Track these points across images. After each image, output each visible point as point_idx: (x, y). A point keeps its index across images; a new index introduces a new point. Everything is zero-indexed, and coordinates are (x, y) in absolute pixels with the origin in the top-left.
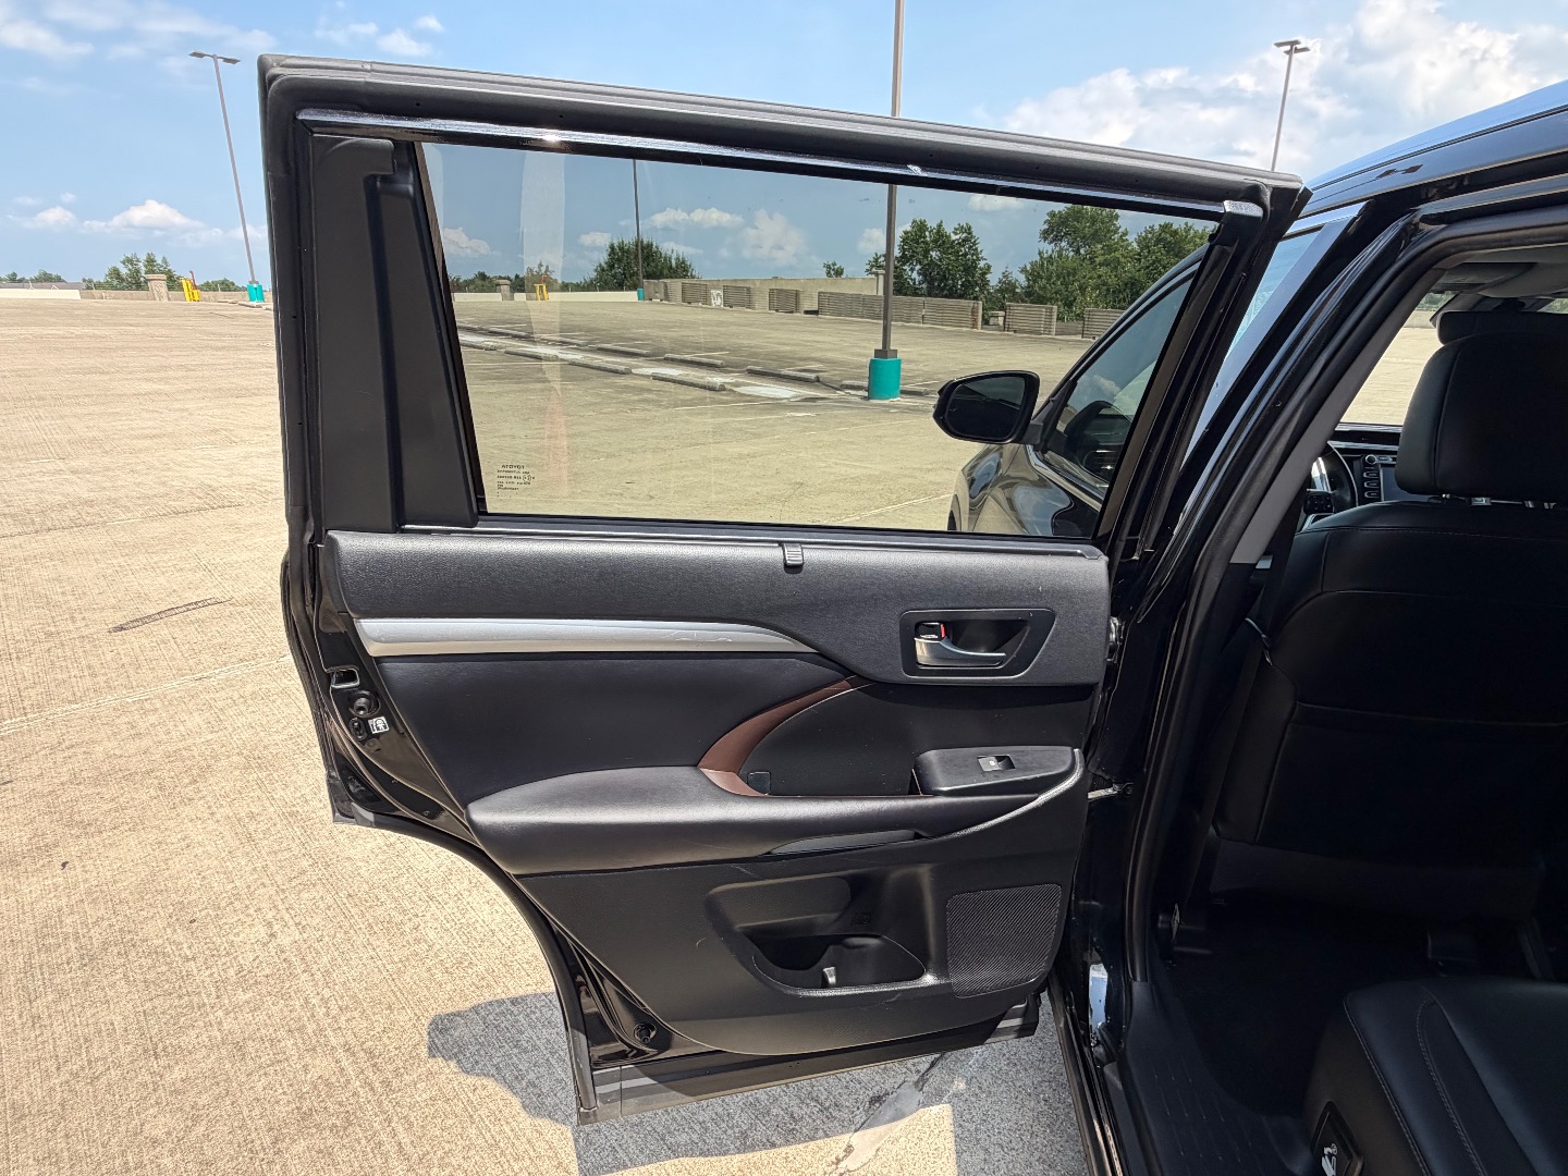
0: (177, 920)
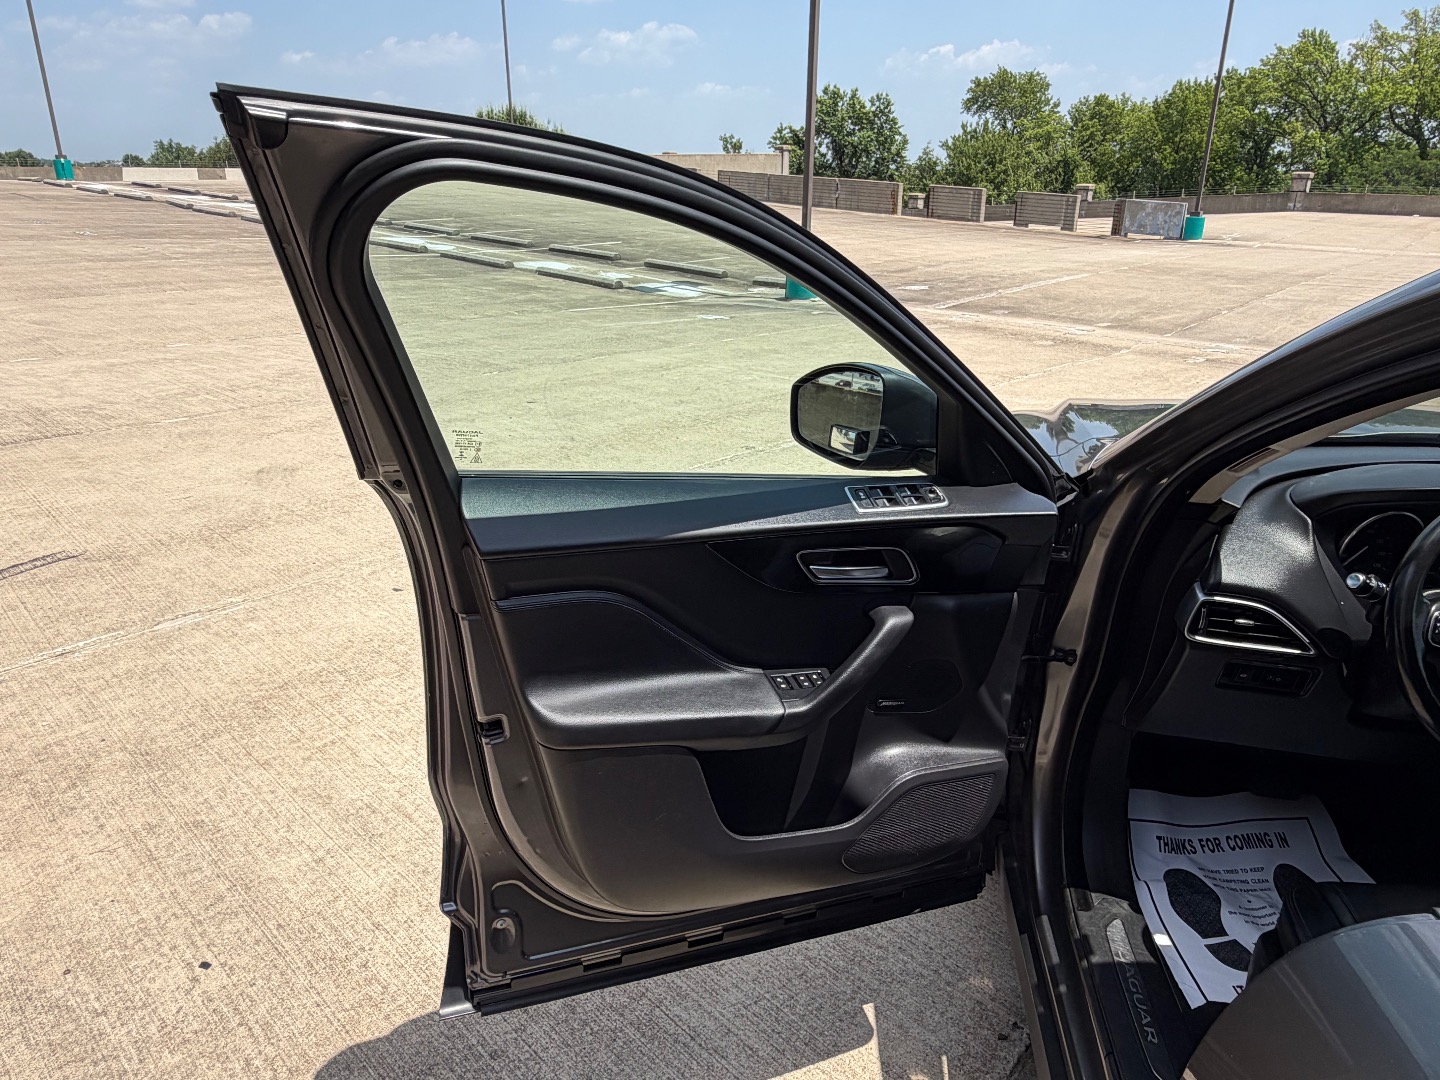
0: (78, 963)
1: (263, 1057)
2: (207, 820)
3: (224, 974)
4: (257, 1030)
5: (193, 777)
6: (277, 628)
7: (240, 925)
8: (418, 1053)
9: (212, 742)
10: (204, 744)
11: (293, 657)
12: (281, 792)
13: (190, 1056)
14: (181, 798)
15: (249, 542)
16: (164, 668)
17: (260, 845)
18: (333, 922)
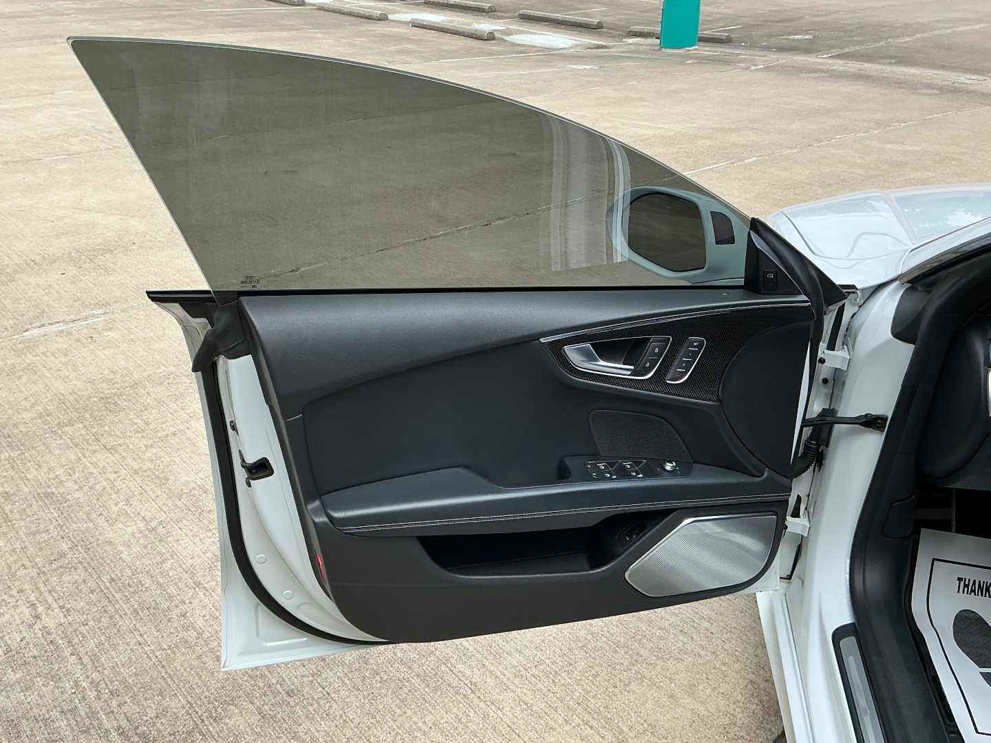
1: (90, 680)
2: (56, 492)
3: (62, 615)
4: (86, 660)
5: (47, 457)
6: (133, 337)
7: (78, 577)
8: (223, 687)
9: (67, 429)
10: (60, 431)
11: (145, 361)
12: (123, 472)
13: (29, 675)
14: (35, 473)
15: (113, 263)
16: (29, 368)
17: (101, 515)
18: (160, 579)
